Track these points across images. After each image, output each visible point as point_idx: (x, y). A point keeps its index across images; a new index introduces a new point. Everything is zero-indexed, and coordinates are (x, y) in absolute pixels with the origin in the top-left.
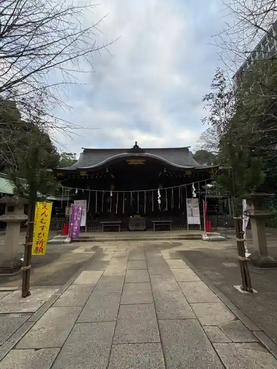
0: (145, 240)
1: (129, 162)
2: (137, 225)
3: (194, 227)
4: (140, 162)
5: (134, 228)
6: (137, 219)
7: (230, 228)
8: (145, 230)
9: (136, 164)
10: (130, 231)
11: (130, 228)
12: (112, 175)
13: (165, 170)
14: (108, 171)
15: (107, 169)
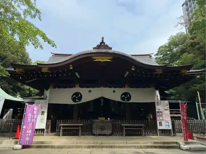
0: (111, 147)
1: (95, 59)
2: (102, 129)
3: (165, 132)
4: (107, 59)
5: (99, 132)
6: (102, 122)
7: (202, 134)
8: (110, 135)
9: (102, 61)
10: (94, 135)
11: (95, 132)
12: (77, 74)
13: (133, 68)
14: (71, 68)
15: (71, 66)
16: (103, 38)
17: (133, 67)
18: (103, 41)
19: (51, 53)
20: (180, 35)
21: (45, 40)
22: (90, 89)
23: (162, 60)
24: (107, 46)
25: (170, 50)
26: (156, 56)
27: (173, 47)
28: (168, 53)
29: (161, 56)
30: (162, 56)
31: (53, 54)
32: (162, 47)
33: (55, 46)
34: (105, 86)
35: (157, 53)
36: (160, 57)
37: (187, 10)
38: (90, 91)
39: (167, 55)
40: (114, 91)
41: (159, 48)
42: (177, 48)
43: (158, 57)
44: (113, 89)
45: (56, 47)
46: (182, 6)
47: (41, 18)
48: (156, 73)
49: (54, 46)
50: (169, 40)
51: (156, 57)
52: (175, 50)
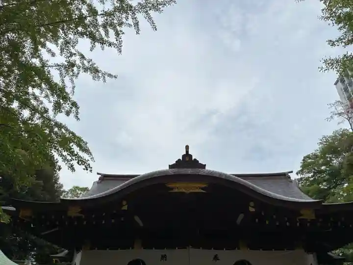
1: (173, 189)
9: (187, 191)
12: (137, 218)
13: (253, 207)
14: (125, 208)
15: (124, 203)
16: (187, 147)
17: (252, 204)
18: (187, 152)
19: (98, 174)
20: (340, 135)
21: (72, 158)
22: (165, 252)
23: (312, 183)
24: (196, 161)
25: (327, 163)
26: (299, 175)
27: (330, 158)
28: (323, 168)
29: (310, 175)
30: (312, 174)
31: (100, 176)
32: (308, 157)
33: (89, 169)
34: (196, 246)
35: (300, 169)
36: (309, 177)
37: (346, 90)
38: (164, 257)
39: (321, 172)
40: (216, 258)
41: (304, 160)
42: (340, 159)
43: (303, 176)
44: (213, 252)
45: (91, 171)
46: (336, 84)
47: (79, 116)
48: (301, 217)
49: (87, 170)
50: (321, 143)
51: (299, 177)
52: (335, 162)
